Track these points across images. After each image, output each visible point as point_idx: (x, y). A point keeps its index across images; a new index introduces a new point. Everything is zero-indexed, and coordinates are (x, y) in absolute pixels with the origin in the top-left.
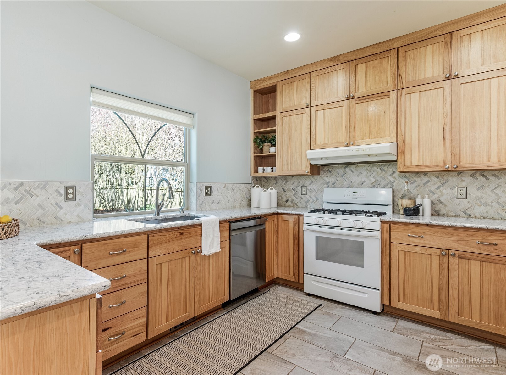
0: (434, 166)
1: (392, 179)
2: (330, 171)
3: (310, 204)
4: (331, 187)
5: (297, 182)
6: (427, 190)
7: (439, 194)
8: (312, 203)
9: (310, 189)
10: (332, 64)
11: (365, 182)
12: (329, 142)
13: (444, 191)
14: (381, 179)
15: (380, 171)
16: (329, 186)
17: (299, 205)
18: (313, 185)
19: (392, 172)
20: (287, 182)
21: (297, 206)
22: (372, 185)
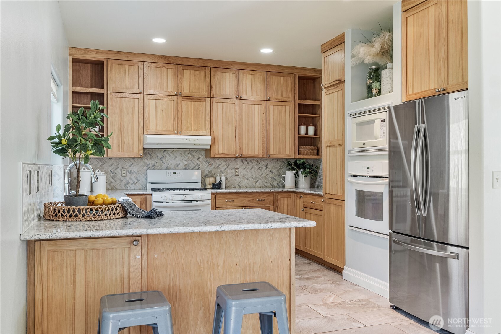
0: (230, 155)
1: (199, 163)
2: (150, 154)
3: (131, 185)
4: (151, 169)
5: (115, 164)
6: (219, 170)
7: (226, 173)
8: (132, 184)
9: (131, 171)
10: (163, 61)
11: (179, 164)
12: (161, 129)
13: (228, 171)
14: (191, 162)
15: (191, 156)
16: (149, 168)
17: (118, 187)
18: (133, 167)
19: (199, 157)
20: (103, 164)
21: (116, 188)
22: (185, 167)
